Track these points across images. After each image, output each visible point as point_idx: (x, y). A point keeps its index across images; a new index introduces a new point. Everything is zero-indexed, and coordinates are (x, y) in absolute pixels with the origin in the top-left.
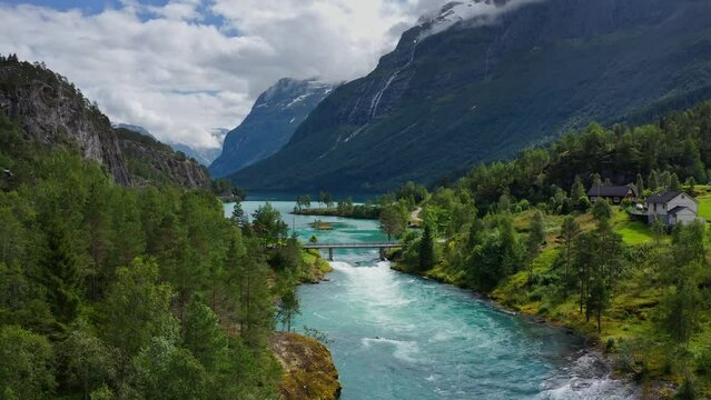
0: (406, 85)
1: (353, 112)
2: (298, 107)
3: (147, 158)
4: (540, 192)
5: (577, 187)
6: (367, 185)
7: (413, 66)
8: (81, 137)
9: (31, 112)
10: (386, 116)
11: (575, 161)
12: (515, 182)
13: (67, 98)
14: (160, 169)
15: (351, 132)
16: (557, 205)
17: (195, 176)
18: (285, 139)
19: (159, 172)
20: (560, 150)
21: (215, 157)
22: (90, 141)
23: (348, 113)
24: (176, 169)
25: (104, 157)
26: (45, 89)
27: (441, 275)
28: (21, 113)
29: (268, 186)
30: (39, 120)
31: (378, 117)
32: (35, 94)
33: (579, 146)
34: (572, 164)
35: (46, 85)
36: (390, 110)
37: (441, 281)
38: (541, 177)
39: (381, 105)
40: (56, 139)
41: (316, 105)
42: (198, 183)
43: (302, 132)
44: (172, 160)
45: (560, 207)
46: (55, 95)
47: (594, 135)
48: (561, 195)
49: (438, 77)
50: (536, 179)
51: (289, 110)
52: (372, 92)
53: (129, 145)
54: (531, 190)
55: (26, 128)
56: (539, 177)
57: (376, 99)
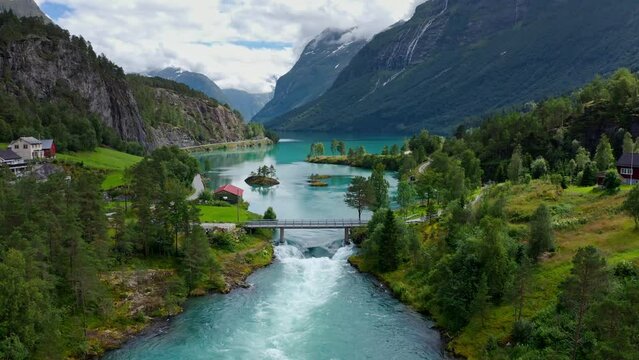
0: (440, 33)
1: (391, 58)
2: (343, 54)
3: (180, 105)
4: (560, 148)
5: (603, 148)
6: (402, 126)
7: (447, 14)
8: (85, 89)
9: (25, 67)
10: (421, 61)
11: (600, 113)
12: (532, 134)
13: (70, 51)
14: (192, 115)
15: (389, 77)
16: (578, 169)
17: (227, 120)
18: (330, 83)
19: (189, 118)
20: (584, 99)
21: (269, 100)
22: (96, 93)
23: (385, 60)
24: (208, 115)
25: (112, 108)
26: (43, 44)
27: (400, 285)
28: (13, 68)
29: (312, 127)
30: (34, 75)
31: (415, 62)
32: (30, 49)
33: (605, 96)
34: (598, 116)
35: (44, 39)
36: (425, 56)
37: (397, 296)
38: (561, 131)
39: (417, 51)
40: (54, 93)
41: (357, 51)
42: (229, 128)
43: (344, 76)
44: (205, 107)
45: (581, 173)
46: (54, 48)
47: (624, 84)
48: (583, 157)
49: (470, 24)
50: (555, 133)
51: (335, 56)
52: (409, 39)
53: (162, 92)
54: (550, 145)
55: (19, 84)
56: (559, 130)
57: (412, 46)
